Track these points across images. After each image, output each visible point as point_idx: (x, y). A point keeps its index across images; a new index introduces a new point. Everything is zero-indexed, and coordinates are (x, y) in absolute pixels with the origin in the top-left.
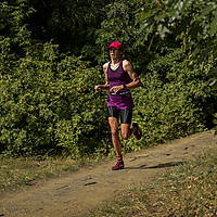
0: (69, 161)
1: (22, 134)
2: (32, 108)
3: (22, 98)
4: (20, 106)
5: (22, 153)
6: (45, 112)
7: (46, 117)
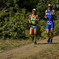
0: (28, 41)
1: (16, 34)
2: (19, 26)
3: (16, 23)
4: (15, 26)
5: (16, 38)
6: (22, 28)
7: (22, 29)
